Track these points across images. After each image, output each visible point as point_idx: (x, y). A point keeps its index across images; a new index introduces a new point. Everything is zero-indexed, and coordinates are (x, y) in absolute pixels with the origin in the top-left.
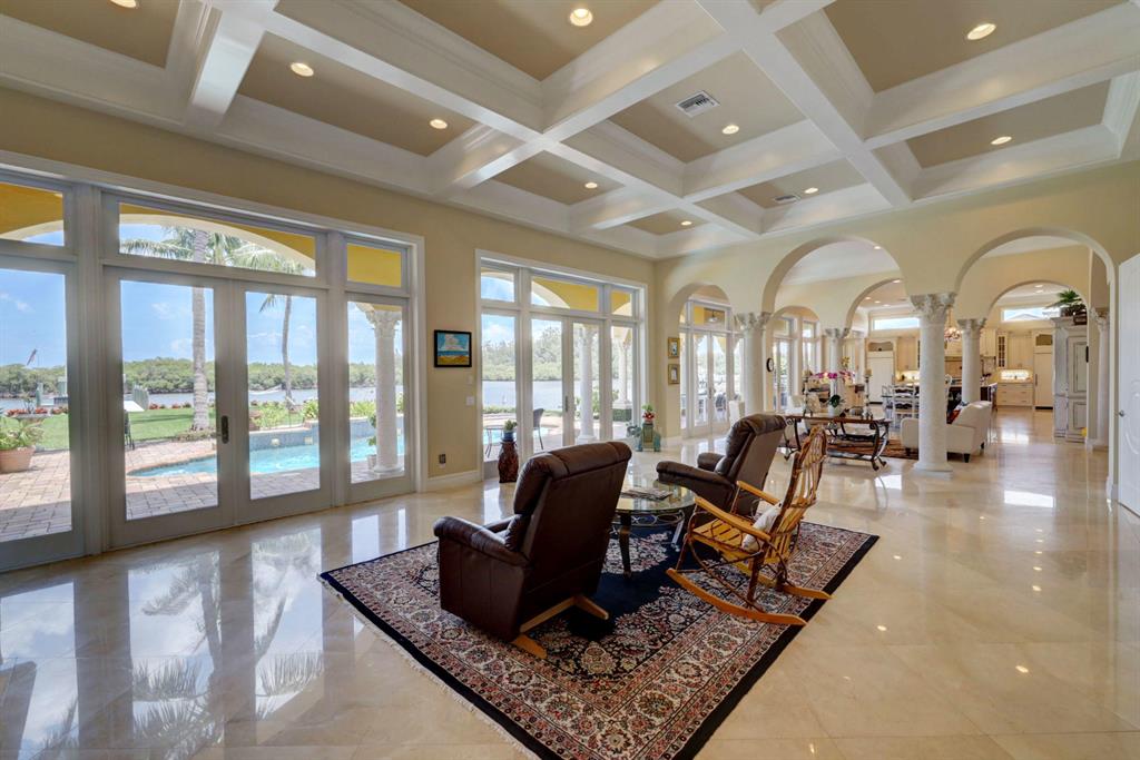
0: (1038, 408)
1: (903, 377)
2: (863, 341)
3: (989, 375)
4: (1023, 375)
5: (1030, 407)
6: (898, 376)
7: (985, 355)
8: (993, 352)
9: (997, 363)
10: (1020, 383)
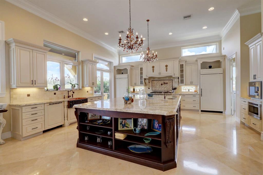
0: (202, 111)
1: (134, 90)
2: (113, 68)
3: (175, 89)
4: (192, 89)
5: (198, 111)
6: (132, 90)
7: (173, 76)
8: (178, 74)
9: (180, 81)
10: (192, 94)
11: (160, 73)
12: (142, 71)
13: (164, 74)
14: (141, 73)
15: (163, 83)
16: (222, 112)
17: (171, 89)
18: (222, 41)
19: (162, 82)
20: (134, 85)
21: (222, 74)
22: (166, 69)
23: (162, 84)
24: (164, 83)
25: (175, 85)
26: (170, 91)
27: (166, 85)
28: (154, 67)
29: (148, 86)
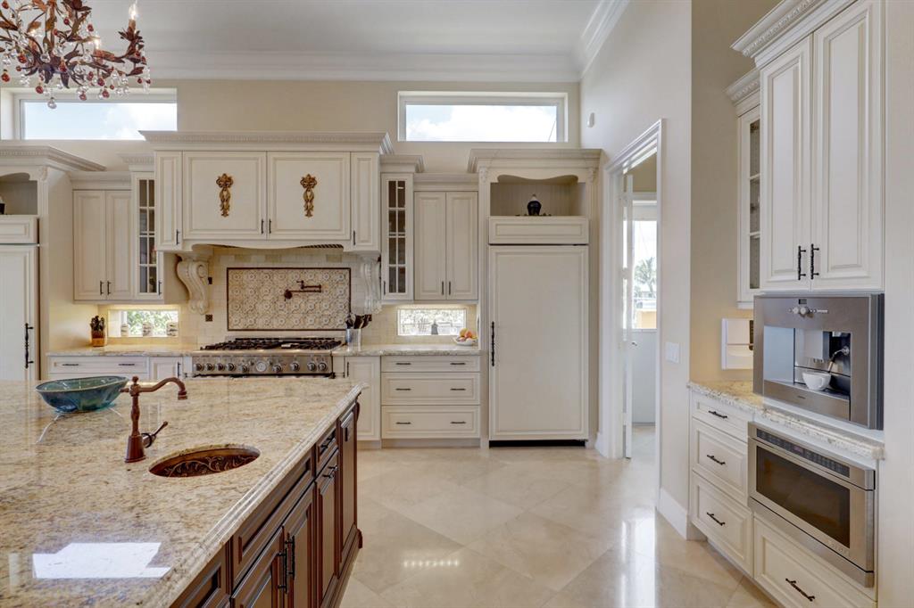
0: (493, 444)
1: (98, 327)
3: (360, 321)
4: (452, 321)
5: (475, 445)
6: (82, 326)
7: (348, 248)
8: (372, 237)
9: (386, 277)
10: (446, 354)
11: (267, 226)
12: (152, 204)
13: (294, 229)
14: (148, 219)
15: (299, 288)
16: (580, 444)
17: (340, 321)
18: (585, 88)
19: (291, 281)
20: (96, 295)
21: (587, 247)
22: (307, 201)
23: (288, 295)
24: (304, 288)
25: (365, 302)
26: (337, 335)
27: (313, 297)
28: (230, 179)
29: (201, 304)
